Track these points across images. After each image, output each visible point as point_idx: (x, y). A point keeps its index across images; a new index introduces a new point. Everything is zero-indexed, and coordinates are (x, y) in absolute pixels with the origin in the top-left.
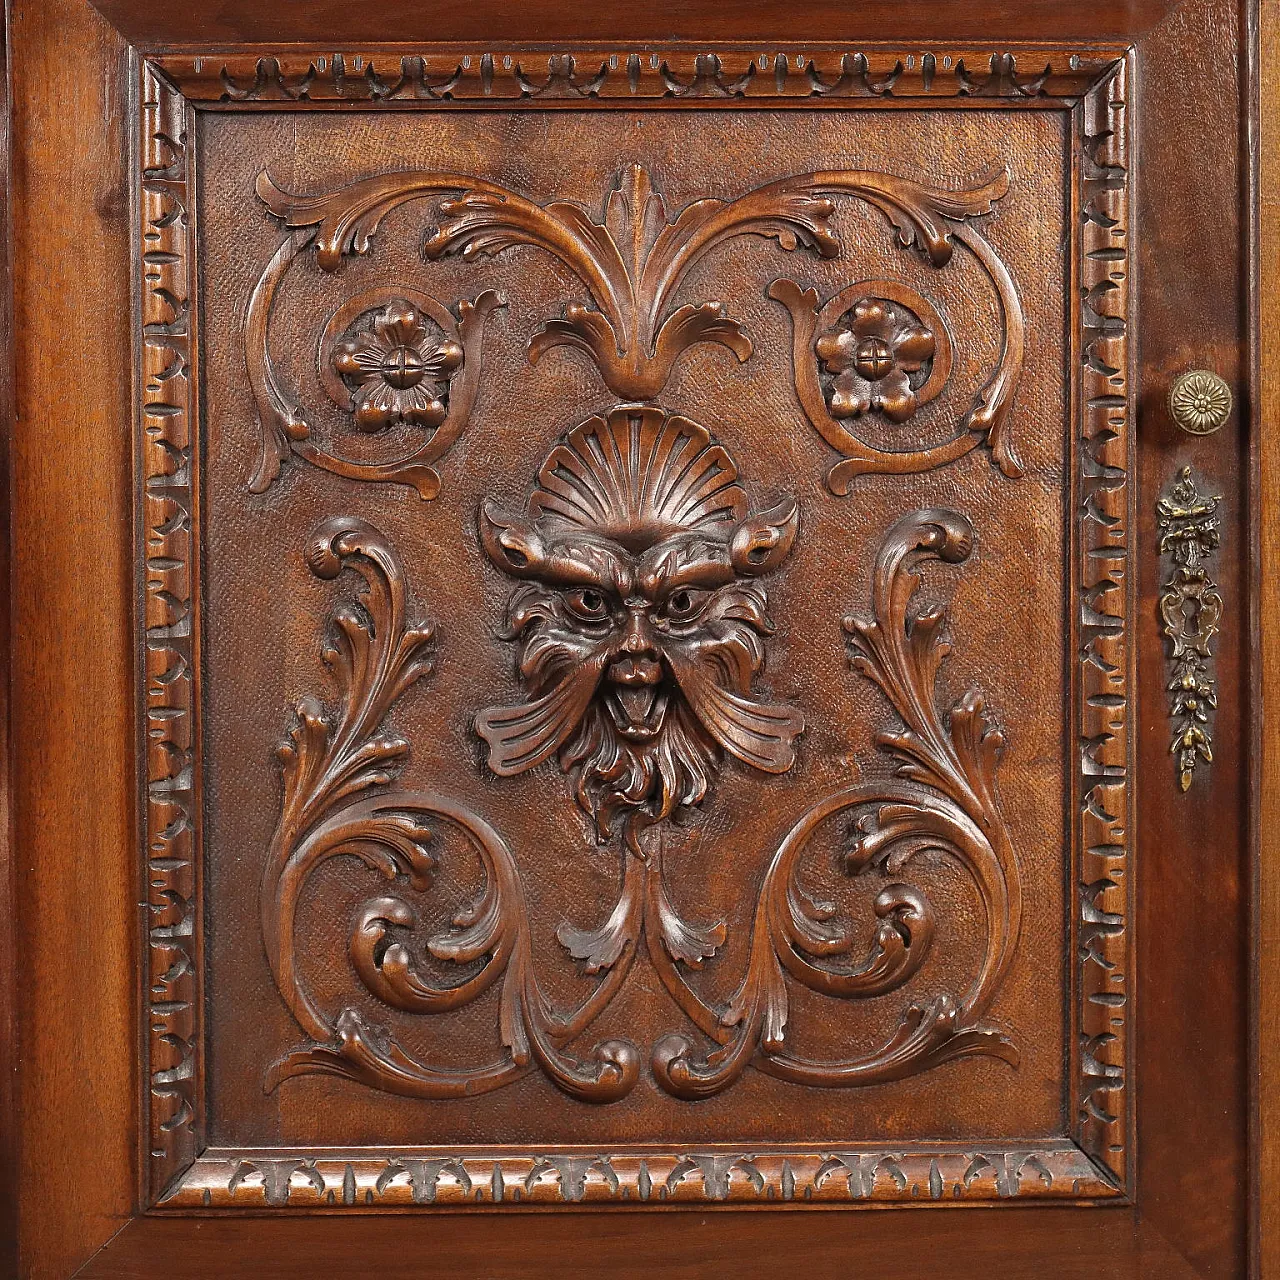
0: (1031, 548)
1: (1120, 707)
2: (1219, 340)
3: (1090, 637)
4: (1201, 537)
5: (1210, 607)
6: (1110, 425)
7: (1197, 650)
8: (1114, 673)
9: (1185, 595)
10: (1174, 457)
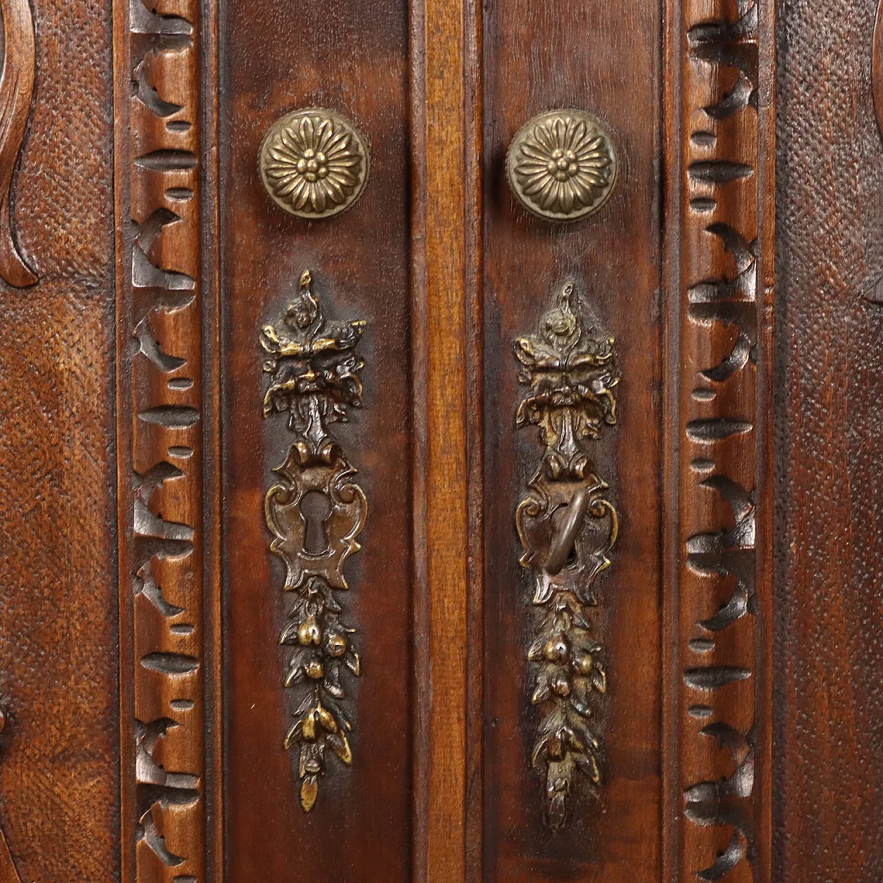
0: (53, 401)
1: (187, 675)
2: (363, 57)
3: (146, 553)
4: (327, 389)
5: (348, 507)
6: (170, 200)
7: (325, 579)
8: (176, 618)
9: (305, 486)
10: (289, 254)
